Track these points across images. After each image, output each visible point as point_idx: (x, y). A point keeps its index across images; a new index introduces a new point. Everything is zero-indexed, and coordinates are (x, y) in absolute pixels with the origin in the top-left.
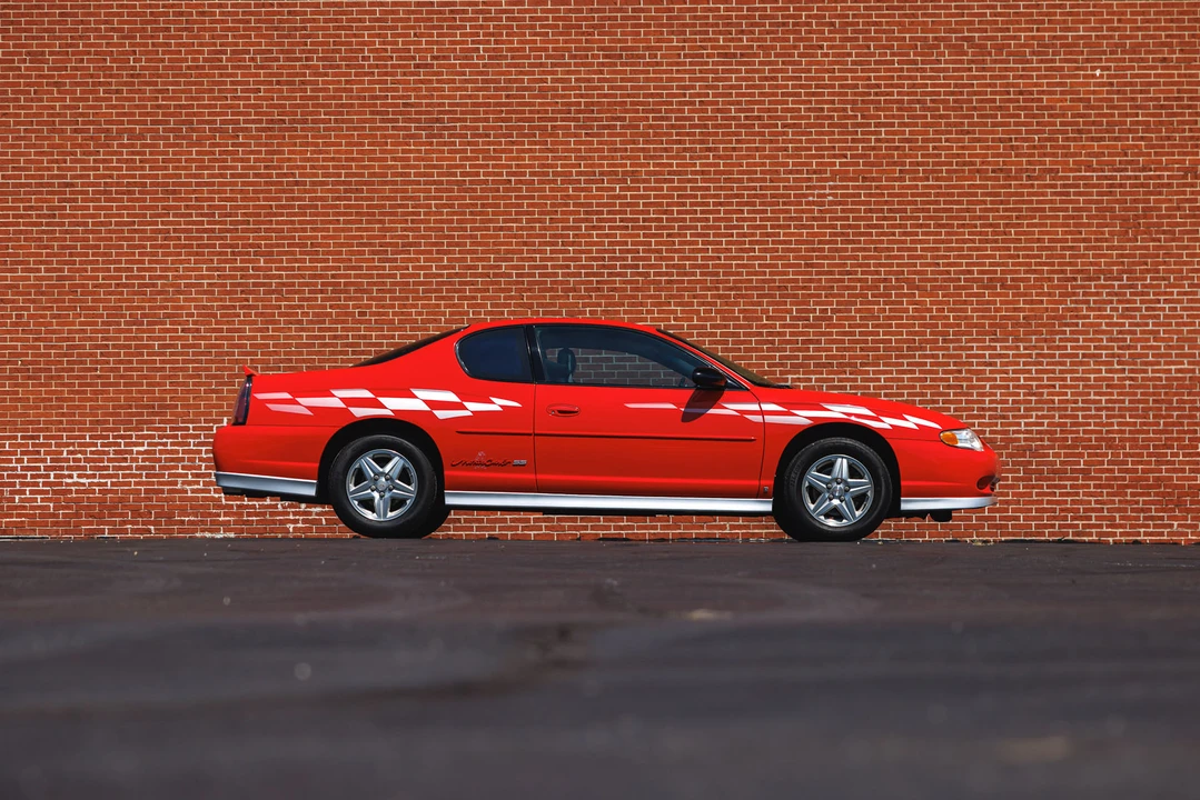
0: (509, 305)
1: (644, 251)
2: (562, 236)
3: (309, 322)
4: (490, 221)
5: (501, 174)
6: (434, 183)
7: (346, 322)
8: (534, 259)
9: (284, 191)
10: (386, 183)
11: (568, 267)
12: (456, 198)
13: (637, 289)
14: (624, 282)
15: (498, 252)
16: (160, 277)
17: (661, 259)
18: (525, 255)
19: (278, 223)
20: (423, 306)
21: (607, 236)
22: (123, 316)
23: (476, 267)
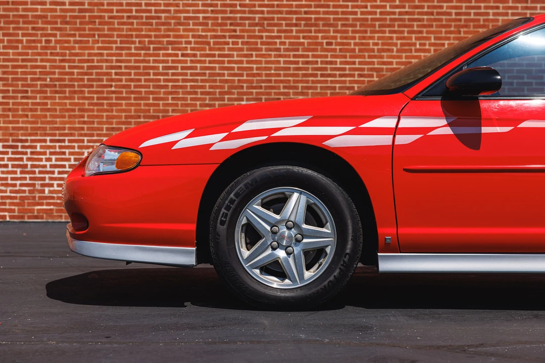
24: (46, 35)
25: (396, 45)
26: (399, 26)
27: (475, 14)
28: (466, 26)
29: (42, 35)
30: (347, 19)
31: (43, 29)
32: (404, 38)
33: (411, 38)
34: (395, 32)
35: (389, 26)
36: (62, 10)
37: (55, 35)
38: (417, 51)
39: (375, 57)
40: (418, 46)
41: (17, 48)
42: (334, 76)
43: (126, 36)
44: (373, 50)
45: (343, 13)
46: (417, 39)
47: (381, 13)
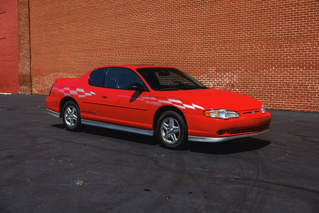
0: (264, 45)
1: (300, 27)
2: (278, 24)
3: (219, 51)
4: (260, 21)
5: (263, 7)
6: (247, 12)
7: (226, 50)
8: (271, 31)
9: (213, 17)
10: (235, 13)
11: (279, 33)
12: (252, 15)
13: (298, 38)
14: (294, 36)
15: (262, 30)
16: (189, 41)
17: (305, 29)
18: (268, 30)
19: (212, 26)
20: (244, 46)
21: (290, 23)
22: (182, 51)
23: (256, 34)
24: (164, 50)
25: (248, 47)
27: (272, 35)
28: (269, 40)
30: (235, 40)
31: (163, 48)
32: (251, 45)
33: (253, 45)
34: (248, 43)
35: (247, 41)
36: (167, 42)
37: (166, 50)
38: (255, 49)
39: (243, 52)
41: (158, 54)
42: (231, 58)
43: (181, 49)
44: (242, 50)
45: (234, 38)
46: (255, 45)
47: (244, 37)
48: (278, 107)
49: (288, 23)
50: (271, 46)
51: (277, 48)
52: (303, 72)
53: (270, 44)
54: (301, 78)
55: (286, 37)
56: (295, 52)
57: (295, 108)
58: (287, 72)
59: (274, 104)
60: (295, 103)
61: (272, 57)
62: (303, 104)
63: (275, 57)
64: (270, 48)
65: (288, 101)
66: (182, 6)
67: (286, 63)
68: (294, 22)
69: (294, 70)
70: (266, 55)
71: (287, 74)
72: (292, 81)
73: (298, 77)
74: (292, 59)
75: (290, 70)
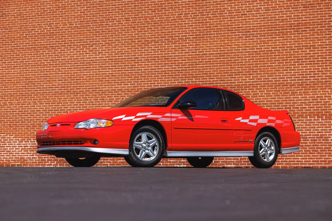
24: (122, 96)
25: (251, 94)
26: (252, 87)
27: (282, 81)
28: (279, 86)
29: (121, 97)
30: (232, 85)
31: (121, 94)
32: (254, 92)
33: (257, 92)
34: (251, 89)
35: (248, 87)
36: (128, 87)
37: (125, 96)
38: (259, 96)
40: (260, 95)
41: (112, 102)
45: (230, 83)
46: (259, 92)
47: (245, 82)
48: (293, 164)
49: (302, 67)
50: (282, 93)
51: (290, 95)
52: (322, 122)
53: (279, 91)
54: (320, 129)
55: (299, 82)
56: (312, 100)
57: (314, 164)
58: (303, 123)
59: (287, 161)
60: (314, 158)
61: (283, 106)
62: (324, 158)
63: (287, 106)
64: (279, 96)
65: (305, 156)
66: (151, 41)
67: (301, 113)
68: (309, 67)
69: (311, 120)
70: (275, 104)
71: (303, 125)
72: (309, 133)
73: (316, 128)
74: (308, 108)
75: (306, 120)
